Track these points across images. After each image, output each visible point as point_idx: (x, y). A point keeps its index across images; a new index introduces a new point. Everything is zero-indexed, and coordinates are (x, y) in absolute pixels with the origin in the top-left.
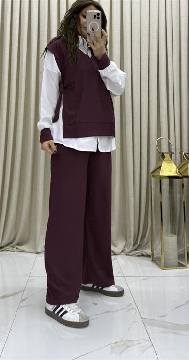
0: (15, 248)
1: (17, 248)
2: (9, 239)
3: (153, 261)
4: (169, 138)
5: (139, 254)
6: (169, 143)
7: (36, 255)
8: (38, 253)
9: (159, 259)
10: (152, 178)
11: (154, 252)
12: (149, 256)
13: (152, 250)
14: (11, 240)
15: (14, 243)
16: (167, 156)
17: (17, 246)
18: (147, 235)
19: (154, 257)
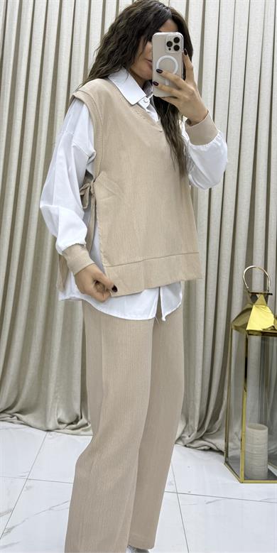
0: (15, 417)
1: (18, 419)
2: (7, 402)
3: (227, 462)
4: (266, 268)
5: (206, 447)
6: (265, 276)
7: (45, 433)
8: (48, 431)
9: (237, 459)
10: (234, 331)
11: (230, 444)
12: (220, 452)
13: (227, 441)
14: (9, 405)
15: (15, 410)
16: (261, 298)
17: (17, 415)
18: (220, 418)
19: (229, 455)
